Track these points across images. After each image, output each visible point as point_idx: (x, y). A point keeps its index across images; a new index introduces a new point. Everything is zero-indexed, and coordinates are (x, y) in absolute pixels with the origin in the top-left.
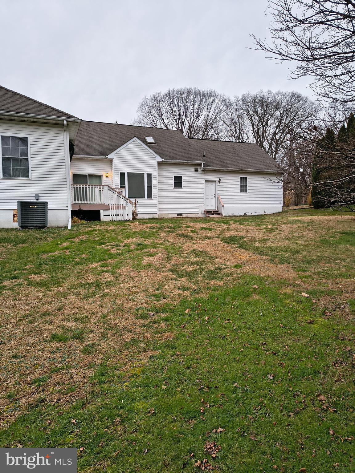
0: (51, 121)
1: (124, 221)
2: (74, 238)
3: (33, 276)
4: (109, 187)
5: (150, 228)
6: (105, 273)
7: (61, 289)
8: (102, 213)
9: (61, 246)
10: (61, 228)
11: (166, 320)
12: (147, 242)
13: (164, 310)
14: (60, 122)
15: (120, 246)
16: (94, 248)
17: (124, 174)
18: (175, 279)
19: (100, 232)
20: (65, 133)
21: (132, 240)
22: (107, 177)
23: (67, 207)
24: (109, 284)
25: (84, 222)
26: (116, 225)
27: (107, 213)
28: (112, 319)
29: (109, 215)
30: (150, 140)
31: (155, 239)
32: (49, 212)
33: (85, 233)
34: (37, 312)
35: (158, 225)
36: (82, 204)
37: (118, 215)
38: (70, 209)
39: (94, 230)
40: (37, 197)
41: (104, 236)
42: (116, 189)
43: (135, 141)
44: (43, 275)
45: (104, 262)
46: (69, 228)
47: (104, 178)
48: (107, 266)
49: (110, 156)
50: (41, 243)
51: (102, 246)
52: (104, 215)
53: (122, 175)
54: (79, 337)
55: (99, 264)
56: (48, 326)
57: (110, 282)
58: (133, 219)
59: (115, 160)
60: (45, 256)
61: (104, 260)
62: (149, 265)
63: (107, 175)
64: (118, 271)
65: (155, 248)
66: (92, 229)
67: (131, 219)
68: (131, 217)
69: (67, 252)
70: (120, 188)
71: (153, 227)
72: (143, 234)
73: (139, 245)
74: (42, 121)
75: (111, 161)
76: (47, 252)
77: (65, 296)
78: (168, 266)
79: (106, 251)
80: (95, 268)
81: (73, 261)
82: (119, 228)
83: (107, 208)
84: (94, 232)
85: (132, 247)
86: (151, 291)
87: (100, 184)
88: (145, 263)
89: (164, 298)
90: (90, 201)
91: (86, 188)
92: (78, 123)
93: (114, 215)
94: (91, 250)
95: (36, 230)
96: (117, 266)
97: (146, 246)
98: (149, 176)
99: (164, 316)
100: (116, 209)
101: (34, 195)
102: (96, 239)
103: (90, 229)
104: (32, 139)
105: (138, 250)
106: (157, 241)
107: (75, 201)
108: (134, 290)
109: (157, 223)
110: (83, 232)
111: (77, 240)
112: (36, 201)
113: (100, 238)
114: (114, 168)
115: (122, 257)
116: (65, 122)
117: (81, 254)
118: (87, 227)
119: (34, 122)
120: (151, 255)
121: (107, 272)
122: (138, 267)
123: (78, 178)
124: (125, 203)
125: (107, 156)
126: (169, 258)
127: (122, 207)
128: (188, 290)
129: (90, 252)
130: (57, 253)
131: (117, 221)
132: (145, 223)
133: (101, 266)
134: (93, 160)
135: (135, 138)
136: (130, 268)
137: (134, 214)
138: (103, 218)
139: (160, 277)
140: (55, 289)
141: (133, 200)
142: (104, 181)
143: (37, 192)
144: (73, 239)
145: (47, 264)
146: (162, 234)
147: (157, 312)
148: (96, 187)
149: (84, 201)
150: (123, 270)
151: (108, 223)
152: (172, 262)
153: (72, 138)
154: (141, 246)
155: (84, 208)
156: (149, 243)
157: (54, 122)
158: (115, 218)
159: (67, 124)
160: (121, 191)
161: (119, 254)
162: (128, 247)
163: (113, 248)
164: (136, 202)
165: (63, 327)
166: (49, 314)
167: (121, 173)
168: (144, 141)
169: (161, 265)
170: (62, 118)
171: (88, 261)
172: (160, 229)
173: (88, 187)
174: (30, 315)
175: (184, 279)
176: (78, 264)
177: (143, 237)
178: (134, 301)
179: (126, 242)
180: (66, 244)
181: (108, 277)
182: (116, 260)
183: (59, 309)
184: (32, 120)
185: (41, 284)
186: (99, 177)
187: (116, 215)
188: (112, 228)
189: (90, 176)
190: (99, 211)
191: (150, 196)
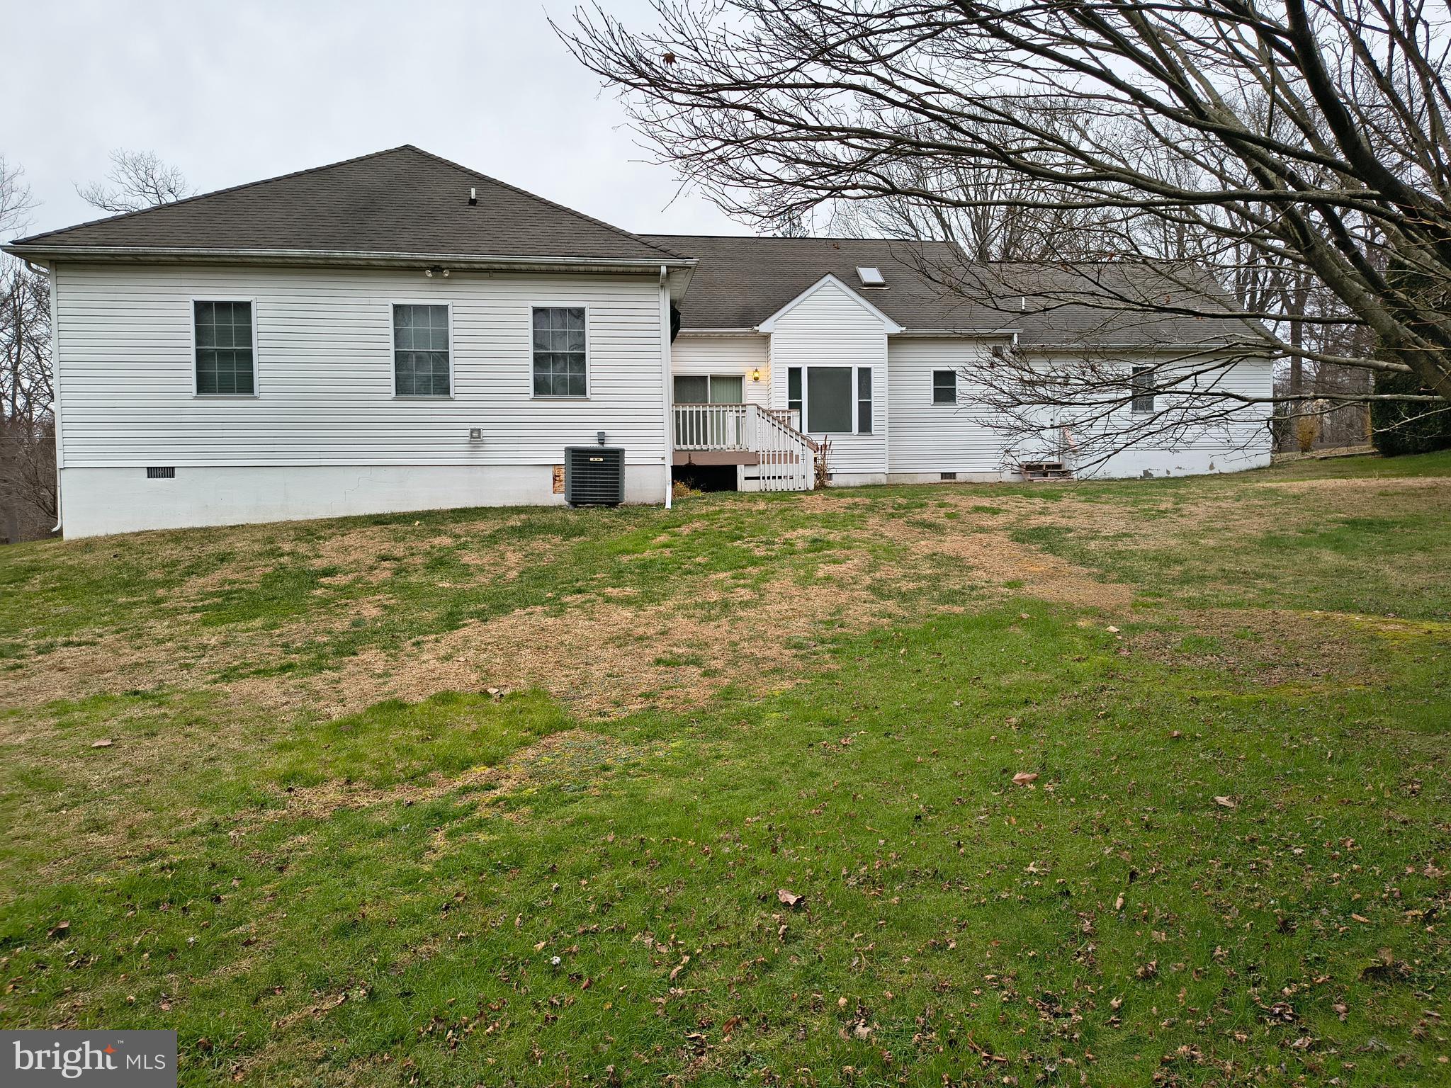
0: (633, 269)
1: (794, 491)
2: (679, 526)
3: (610, 589)
4: (759, 408)
5: (846, 508)
6: (739, 589)
7: (662, 608)
8: (742, 472)
9: (654, 541)
10: (650, 506)
11: (835, 652)
12: (835, 536)
13: (834, 641)
14: (652, 270)
15: (773, 543)
16: (720, 547)
17: (799, 370)
18: (872, 602)
19: (734, 515)
20: (662, 293)
21: (800, 532)
22: (756, 379)
23: (663, 458)
24: (745, 605)
25: (700, 494)
26: (771, 500)
27: (753, 472)
28: (746, 647)
29: (758, 478)
30: (870, 275)
31: (853, 531)
32: (627, 469)
33: (700, 516)
34: (629, 635)
35: (868, 501)
36: (695, 450)
37: (780, 477)
38: (669, 463)
39: (720, 511)
40: (602, 438)
41: (742, 523)
42: (778, 412)
43: (829, 284)
44: (628, 589)
45: (740, 570)
46: (668, 505)
47: (747, 383)
48: (744, 578)
49: (763, 328)
50: (615, 536)
51: (736, 544)
52: (747, 478)
53: (794, 373)
54: (696, 662)
55: (728, 574)
56: (647, 651)
57: (748, 602)
58: (816, 488)
59: (777, 336)
60: (625, 559)
61: (740, 567)
62: (828, 578)
63: (756, 375)
64: (763, 586)
65: (849, 548)
66: (717, 508)
67: (812, 487)
68: (811, 483)
69: (667, 553)
70: (787, 408)
71: (856, 505)
72: (829, 521)
73: (815, 541)
74: (614, 269)
75: (766, 338)
76: (628, 552)
77: (669, 617)
78: (868, 580)
79: (744, 551)
80: (722, 581)
81: (679, 568)
82: (776, 506)
83: (753, 459)
84: (721, 516)
85: (800, 545)
86: (820, 616)
87: (738, 402)
88: (821, 574)
89: (841, 626)
90: (712, 443)
91: (705, 412)
92: (690, 268)
93: (769, 478)
94: (715, 549)
95: (602, 509)
96: (764, 578)
97: (830, 545)
98: (865, 373)
99: (832, 647)
100: (774, 462)
101: (595, 433)
102: (724, 529)
103: (712, 508)
104: (593, 312)
105: (811, 551)
106: (855, 534)
107: (678, 443)
108: (790, 613)
109: (868, 496)
110: (698, 516)
111: (685, 530)
112: (597, 446)
113: (733, 527)
114: (772, 356)
115: (776, 564)
116: (664, 269)
117: (695, 558)
118: (706, 504)
119: (598, 273)
120: (835, 562)
121: (744, 586)
122: (803, 582)
123: (687, 387)
124: (797, 448)
125: (756, 328)
126: (873, 567)
127: (790, 457)
128: (890, 617)
129: (713, 553)
130: (647, 555)
131: (777, 491)
132: (841, 495)
133: (733, 578)
134: (721, 339)
135: (829, 277)
136: (788, 582)
137: (822, 475)
138: (742, 485)
139: (843, 598)
140: (651, 609)
141: (819, 438)
142: (750, 393)
143: (601, 427)
144: (676, 529)
145: (632, 573)
146: (873, 521)
147: (823, 642)
148: (728, 408)
149: (698, 443)
150: (775, 586)
151: (753, 497)
152: (878, 575)
153: (677, 296)
154: (817, 545)
155: (699, 461)
156: (838, 539)
157: (639, 269)
158: (773, 485)
159: (668, 273)
160: (789, 418)
161: (770, 559)
162: (791, 545)
163: (758, 547)
164: (828, 443)
165: (671, 652)
166: (647, 638)
167: (791, 370)
168: (855, 283)
169: (852, 578)
170: (658, 262)
171: (708, 568)
172: (871, 509)
173: (708, 409)
174: (618, 638)
175: (889, 603)
176: (690, 572)
177: (827, 527)
178: (787, 628)
179: (788, 535)
180: (664, 538)
181: (746, 594)
182: (762, 568)
183: (662, 634)
184: (595, 269)
185: (628, 602)
186: (737, 380)
187: (774, 478)
188: (762, 506)
189: (715, 379)
190: (735, 467)
191: (865, 426)
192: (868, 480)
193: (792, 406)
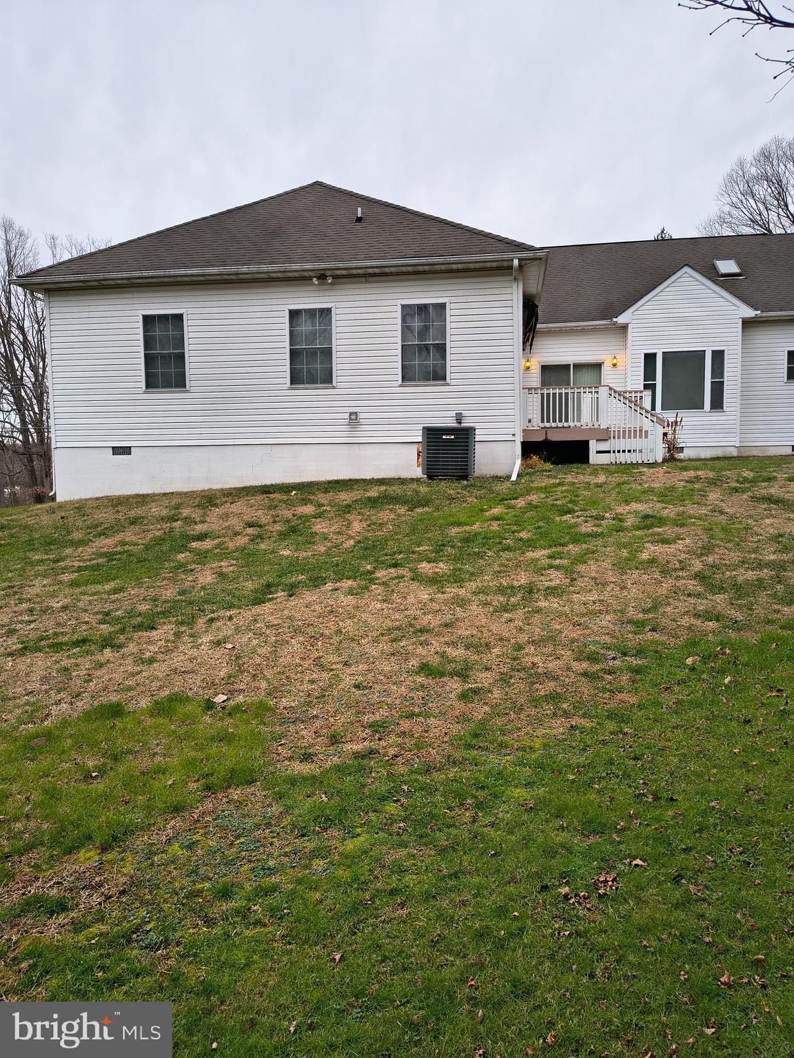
0: (489, 265)
1: (637, 464)
2: (516, 499)
3: (424, 564)
4: (610, 389)
5: (687, 482)
6: (551, 571)
7: (462, 592)
8: (594, 446)
9: (487, 514)
10: (500, 477)
11: (637, 671)
12: (670, 511)
13: (640, 652)
14: (506, 264)
15: (603, 518)
16: (547, 520)
17: (654, 355)
18: (699, 595)
19: (571, 488)
20: (515, 286)
21: (635, 506)
22: (614, 365)
23: (514, 435)
24: (551, 592)
25: (548, 466)
26: (612, 473)
27: (604, 446)
28: (531, 656)
29: (609, 452)
30: (727, 266)
31: (690, 506)
32: (477, 446)
33: (539, 489)
34: (411, 625)
35: (711, 474)
36: (551, 427)
37: (629, 451)
38: (519, 439)
39: (559, 484)
40: (459, 418)
41: (577, 496)
42: (630, 392)
43: (686, 275)
44: (441, 565)
45: (559, 549)
46: (514, 478)
47: (606, 369)
48: (561, 558)
49: (621, 319)
50: (455, 508)
51: (564, 518)
52: (598, 452)
53: (650, 359)
54: (463, 675)
55: (546, 552)
56: (420, 650)
57: (555, 588)
58: (665, 461)
59: (634, 326)
60: (454, 531)
61: (561, 545)
62: (652, 561)
63: (615, 361)
64: (581, 568)
65: (682, 525)
66: (558, 481)
67: (660, 460)
68: (659, 454)
69: (495, 526)
70: (642, 389)
71: (698, 478)
72: (666, 495)
73: (647, 517)
74: (471, 266)
75: (624, 328)
76: (459, 524)
77: (462, 603)
78: (697, 565)
79: (571, 527)
80: (538, 560)
81: (500, 543)
82: (616, 478)
83: (604, 435)
84: (560, 488)
85: (630, 522)
86: (631, 613)
87: (598, 384)
88: (645, 556)
89: (654, 630)
91: (567, 394)
92: (540, 259)
93: (619, 452)
94: (541, 524)
95: (452, 482)
96: (581, 559)
97: (661, 521)
98: (718, 356)
99: (635, 662)
100: (624, 438)
101: (453, 414)
102: (559, 502)
103: (552, 481)
104: (453, 306)
105: (639, 528)
106: (691, 510)
107: (542, 421)
108: (597, 607)
109: (712, 469)
110: (537, 488)
111: (520, 503)
112: (456, 425)
113: (568, 499)
114: (629, 345)
115: (600, 542)
116: (516, 262)
117: (519, 532)
118: (548, 477)
119: (458, 271)
120: (665, 541)
121: (557, 568)
122: (622, 566)
123: (555, 374)
124: (647, 424)
125: (615, 320)
126: (707, 550)
127: (641, 433)
128: (718, 620)
129: (539, 528)
130: (476, 527)
131: (626, 464)
132: (685, 469)
133: (550, 557)
134: (583, 331)
135: (686, 269)
136: (607, 564)
137: (673, 448)
138: (594, 458)
139: (664, 589)
140: (452, 590)
141: (670, 416)
142: (608, 375)
143: (459, 408)
144: (513, 501)
145: (453, 547)
146: (714, 496)
147: (625, 654)
148: (582, 390)
149: (554, 421)
150: (591, 568)
151: (606, 469)
152: (710, 559)
153: (533, 288)
154: (648, 521)
155: (554, 437)
156: (672, 515)
157: (494, 265)
158: (622, 458)
159: (520, 266)
160: (641, 398)
161: (594, 535)
162: (621, 520)
163: (586, 522)
164: (679, 419)
165: (443, 655)
166: (428, 631)
167: (646, 355)
168: (713, 275)
169: (680, 562)
170: (510, 255)
171: (530, 544)
172: (713, 483)
173: (570, 391)
174: (398, 628)
175: (720, 598)
176: (508, 549)
177: (662, 501)
178: (587, 627)
179: (620, 510)
180: (496, 511)
181: (556, 578)
182: (584, 546)
183: (446, 625)
184: (455, 267)
185: (435, 581)
186: (597, 366)
187: (624, 451)
188: (601, 479)
189: (578, 367)
190: (587, 442)
191: (717, 404)
192: (719, 453)
193: (646, 387)
